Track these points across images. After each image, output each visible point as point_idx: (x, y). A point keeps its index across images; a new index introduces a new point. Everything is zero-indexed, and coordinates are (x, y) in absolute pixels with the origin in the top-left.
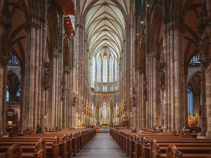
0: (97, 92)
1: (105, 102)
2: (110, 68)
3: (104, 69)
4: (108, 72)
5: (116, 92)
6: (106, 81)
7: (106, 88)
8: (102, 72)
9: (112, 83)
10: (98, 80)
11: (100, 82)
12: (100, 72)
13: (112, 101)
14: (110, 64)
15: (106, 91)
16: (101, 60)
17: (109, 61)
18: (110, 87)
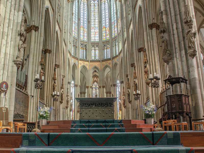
0: (81, 60)
1: (95, 83)
2: (104, 15)
3: (92, 18)
4: (100, 22)
5: (117, 56)
6: (97, 39)
7: (97, 52)
8: (89, 22)
9: (107, 42)
10: (82, 37)
11: (85, 40)
12: (85, 22)
13: (109, 80)
14: (103, 8)
15: (97, 58)
16: (88, 3)
17: (101, 5)
18: (104, 49)
